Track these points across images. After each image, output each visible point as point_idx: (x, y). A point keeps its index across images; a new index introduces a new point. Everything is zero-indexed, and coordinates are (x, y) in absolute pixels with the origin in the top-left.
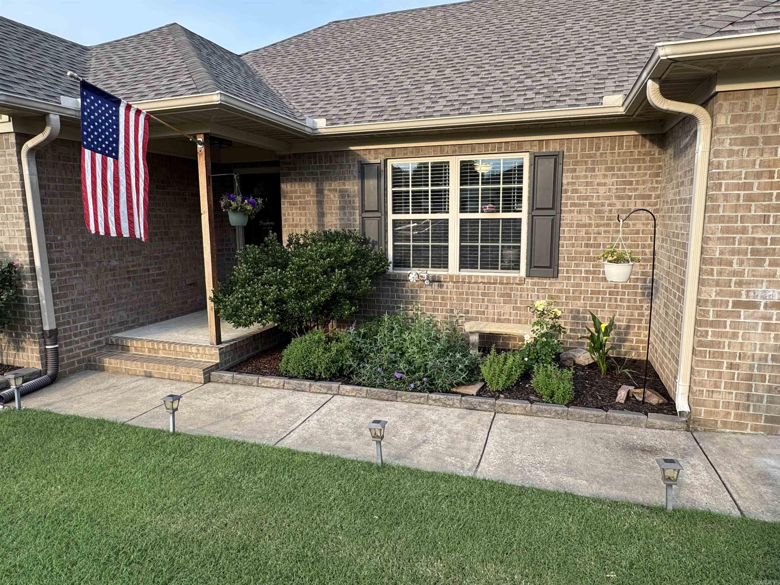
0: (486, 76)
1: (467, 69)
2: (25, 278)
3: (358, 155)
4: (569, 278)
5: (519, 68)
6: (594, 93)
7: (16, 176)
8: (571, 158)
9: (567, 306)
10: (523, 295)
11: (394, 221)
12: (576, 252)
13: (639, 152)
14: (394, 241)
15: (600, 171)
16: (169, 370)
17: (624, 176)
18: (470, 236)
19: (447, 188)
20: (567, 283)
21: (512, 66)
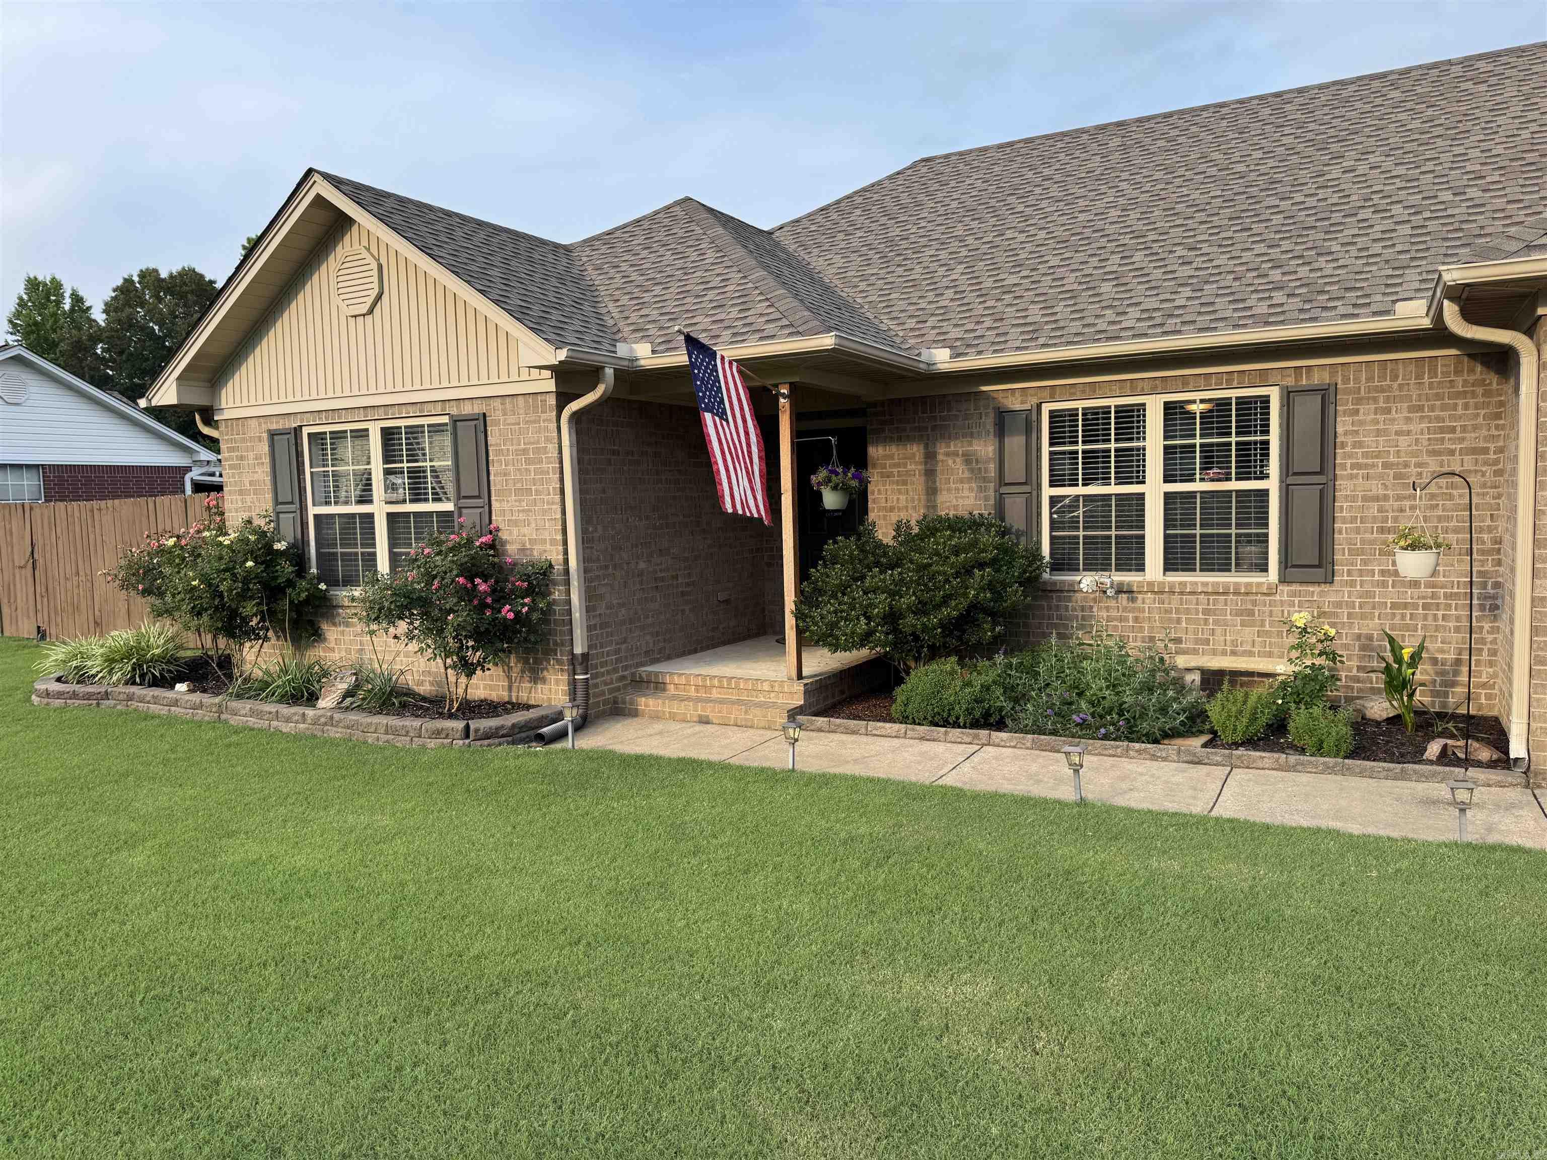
0: (1205, 265)
1: (1171, 252)
2: (555, 583)
3: (994, 398)
4: (1352, 584)
5: (1260, 248)
6: (1384, 294)
7: (552, 448)
8: (1349, 394)
9: (1350, 628)
10: (1274, 613)
11: (1051, 497)
12: (1363, 541)
13: (1465, 381)
14: (1052, 529)
15: (1400, 412)
16: (736, 714)
17: (1439, 419)
18: (1181, 520)
19: (1141, 444)
20: (1349, 592)
21: (1248, 245)
